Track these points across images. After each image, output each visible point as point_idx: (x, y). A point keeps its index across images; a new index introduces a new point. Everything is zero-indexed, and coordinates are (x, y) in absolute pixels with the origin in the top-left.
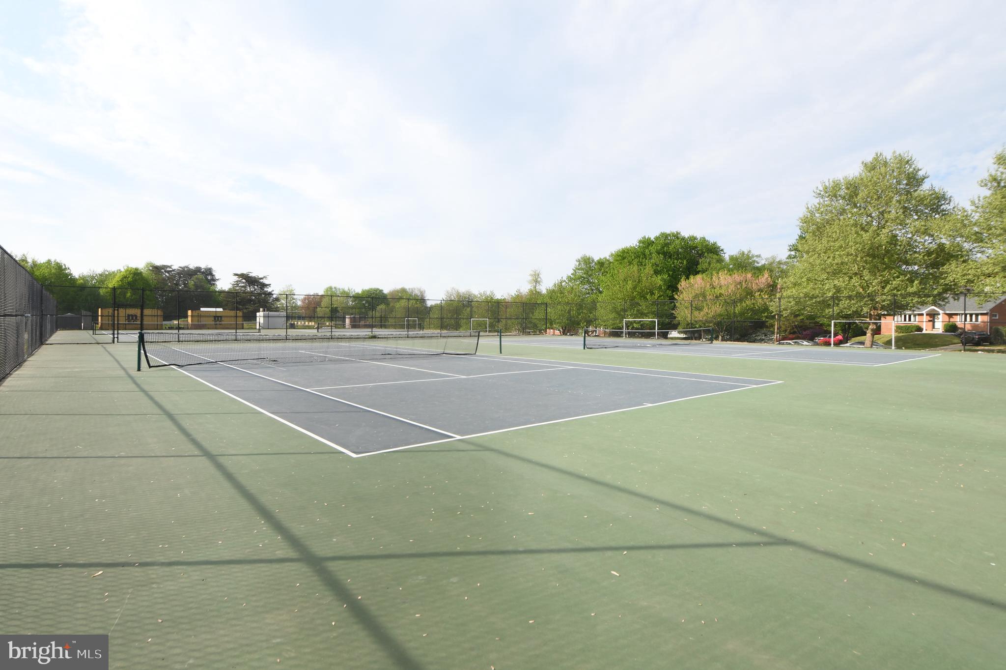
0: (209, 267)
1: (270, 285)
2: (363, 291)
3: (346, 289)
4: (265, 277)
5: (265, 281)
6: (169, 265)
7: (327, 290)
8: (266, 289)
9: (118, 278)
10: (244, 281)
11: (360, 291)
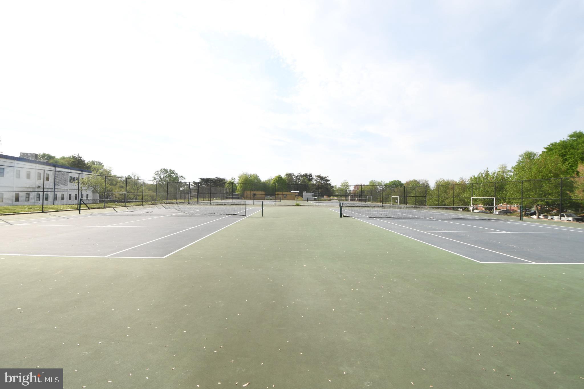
0: (311, 173)
1: (330, 180)
2: (390, 182)
3: (380, 181)
4: (327, 177)
5: (328, 179)
6: (293, 173)
7: (370, 183)
8: (328, 182)
9: (274, 180)
10: (319, 179)
11: (388, 182)
